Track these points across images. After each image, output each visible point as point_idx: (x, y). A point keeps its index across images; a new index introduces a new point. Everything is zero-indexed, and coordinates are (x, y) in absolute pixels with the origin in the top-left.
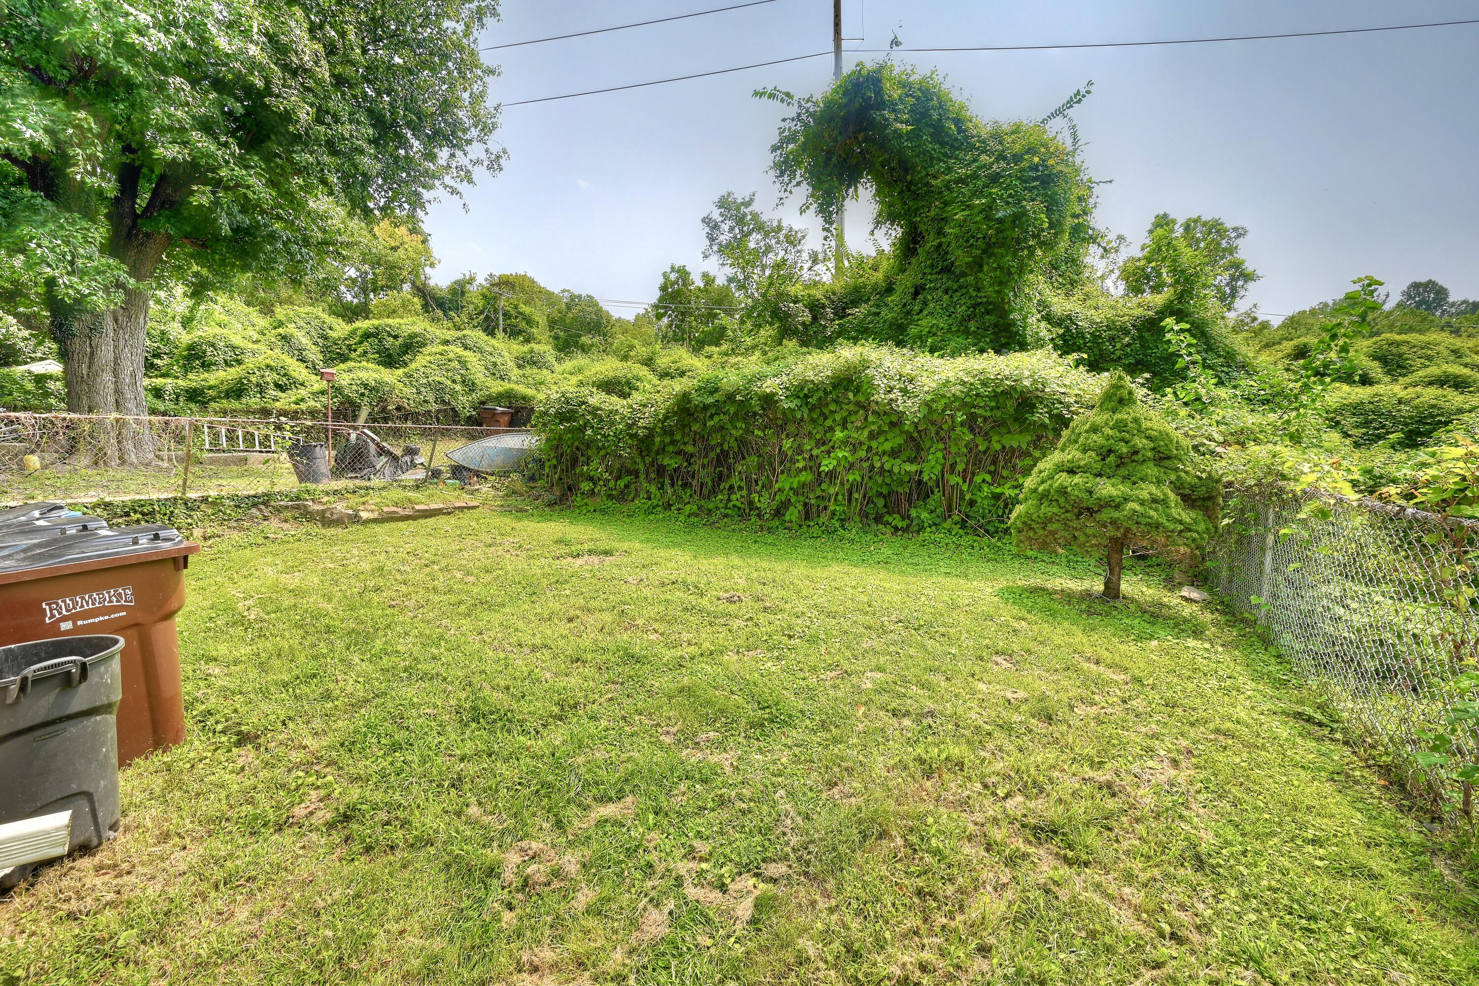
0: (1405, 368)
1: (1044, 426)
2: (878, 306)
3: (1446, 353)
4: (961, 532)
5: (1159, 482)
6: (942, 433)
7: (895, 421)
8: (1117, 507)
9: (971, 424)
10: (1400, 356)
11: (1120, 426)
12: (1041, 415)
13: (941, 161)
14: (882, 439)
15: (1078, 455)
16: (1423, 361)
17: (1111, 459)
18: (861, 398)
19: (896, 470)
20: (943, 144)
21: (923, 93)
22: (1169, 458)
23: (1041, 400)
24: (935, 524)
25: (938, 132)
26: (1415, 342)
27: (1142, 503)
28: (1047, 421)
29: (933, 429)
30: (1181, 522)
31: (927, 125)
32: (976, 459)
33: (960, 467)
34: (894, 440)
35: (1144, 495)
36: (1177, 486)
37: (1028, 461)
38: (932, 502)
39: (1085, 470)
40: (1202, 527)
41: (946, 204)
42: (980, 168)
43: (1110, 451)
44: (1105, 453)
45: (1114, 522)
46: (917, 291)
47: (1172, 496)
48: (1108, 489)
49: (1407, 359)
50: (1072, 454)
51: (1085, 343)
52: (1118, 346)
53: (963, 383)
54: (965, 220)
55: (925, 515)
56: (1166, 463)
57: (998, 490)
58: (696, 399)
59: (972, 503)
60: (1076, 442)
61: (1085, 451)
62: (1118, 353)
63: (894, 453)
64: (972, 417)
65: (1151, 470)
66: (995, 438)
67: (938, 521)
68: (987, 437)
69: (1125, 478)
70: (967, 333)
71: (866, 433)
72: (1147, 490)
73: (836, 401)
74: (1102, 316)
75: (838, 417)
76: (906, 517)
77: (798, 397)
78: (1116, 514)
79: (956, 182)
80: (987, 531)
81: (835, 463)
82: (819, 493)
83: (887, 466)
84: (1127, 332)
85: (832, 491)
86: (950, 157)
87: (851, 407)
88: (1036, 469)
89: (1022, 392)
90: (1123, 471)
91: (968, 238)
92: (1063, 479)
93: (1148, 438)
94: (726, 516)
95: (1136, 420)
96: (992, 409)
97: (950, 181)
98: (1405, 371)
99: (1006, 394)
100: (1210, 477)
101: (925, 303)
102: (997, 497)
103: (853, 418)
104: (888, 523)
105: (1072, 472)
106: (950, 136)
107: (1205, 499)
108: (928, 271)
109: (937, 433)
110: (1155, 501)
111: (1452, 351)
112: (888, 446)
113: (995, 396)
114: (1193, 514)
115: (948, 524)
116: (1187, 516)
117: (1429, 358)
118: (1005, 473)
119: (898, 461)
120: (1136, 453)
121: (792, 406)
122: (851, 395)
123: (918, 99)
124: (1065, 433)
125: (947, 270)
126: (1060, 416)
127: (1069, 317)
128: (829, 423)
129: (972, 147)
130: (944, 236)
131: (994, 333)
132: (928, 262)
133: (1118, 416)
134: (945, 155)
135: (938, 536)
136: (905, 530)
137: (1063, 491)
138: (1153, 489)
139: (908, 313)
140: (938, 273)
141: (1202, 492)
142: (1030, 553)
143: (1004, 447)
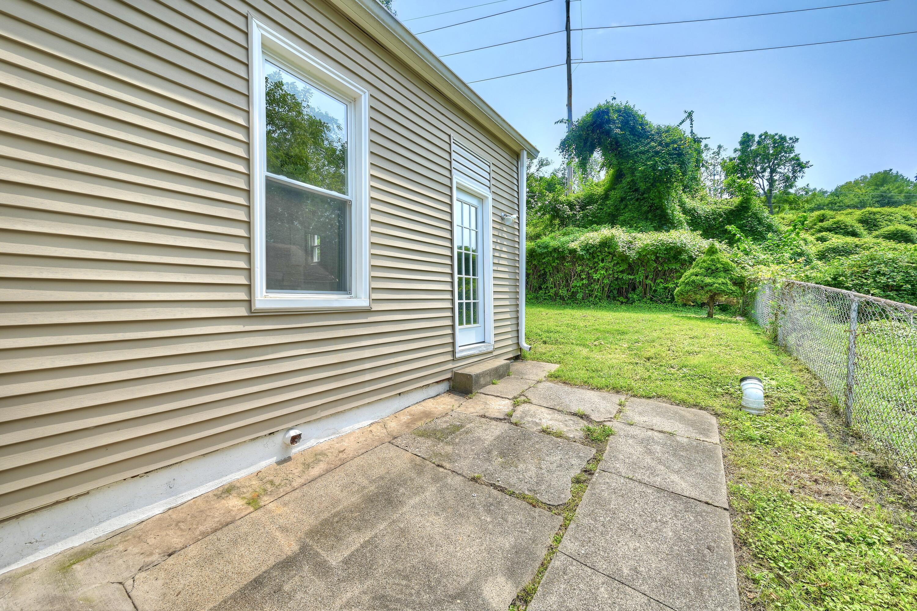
0: (877, 226)
1: (685, 260)
2: (602, 205)
3: (900, 218)
4: (651, 302)
5: (725, 278)
6: (644, 264)
7: (624, 258)
8: (711, 286)
9: (656, 260)
10: (875, 220)
11: (713, 260)
12: (684, 256)
13: (633, 142)
14: (618, 266)
15: (699, 270)
16: (887, 222)
17: (710, 271)
18: (612, 251)
19: (624, 278)
20: (634, 135)
21: (626, 114)
22: (728, 270)
23: (684, 251)
24: (639, 300)
25: (633, 130)
26: (884, 213)
27: (719, 284)
28: (687, 258)
29: (640, 262)
30: (732, 290)
31: (628, 127)
32: (657, 273)
33: (651, 277)
34: (624, 267)
35: (720, 282)
36: (731, 279)
37: (678, 274)
38: (638, 291)
39: (701, 274)
40: (738, 291)
41: (635, 162)
42: (651, 147)
43: (709, 268)
44: (707, 269)
45: (710, 291)
46: (622, 199)
47: (729, 282)
48: (708, 280)
49: (879, 222)
50: (697, 270)
51: (702, 221)
52: (717, 222)
53: (653, 245)
54: (644, 170)
55: (635, 296)
56: (728, 272)
57: (666, 285)
58: (539, 250)
59: (655, 291)
60: (698, 266)
61: (701, 269)
62: (717, 226)
63: (622, 272)
64: (657, 258)
65: (722, 274)
66: (665, 265)
67: (640, 299)
68: (662, 264)
69: (714, 277)
70: (647, 219)
71: (612, 264)
72: (720, 280)
73: (600, 252)
74: (710, 208)
75: (600, 258)
76: (627, 297)
77: (584, 250)
78: (711, 288)
79: (640, 153)
80: (661, 302)
81: (599, 275)
82: (590, 288)
83: (620, 277)
84: (721, 216)
85: (596, 287)
86: (637, 141)
87: (606, 254)
88: (684, 275)
89: (677, 249)
90: (713, 275)
91: (645, 178)
92: (694, 277)
93: (722, 264)
94: (545, 299)
95: (718, 259)
96: (665, 254)
97: (637, 152)
98: (877, 228)
99: (671, 248)
100: (741, 276)
101: (626, 206)
102: (665, 288)
103: (606, 258)
104: (618, 300)
105: (697, 275)
106: (638, 132)
107: (740, 283)
108: (628, 190)
109: (641, 263)
110: (723, 283)
111: (904, 217)
112: (621, 269)
113: (666, 249)
114: (736, 288)
115: (645, 300)
116: (734, 288)
117: (890, 221)
118: (669, 279)
119: (625, 275)
120: (718, 269)
121: (583, 253)
122: (606, 249)
123: (624, 117)
124: (694, 263)
125: (637, 190)
126: (691, 257)
127: (694, 209)
128: (596, 260)
129: (648, 137)
130: (635, 176)
131: (659, 219)
132: (628, 187)
133: (712, 257)
134: (635, 140)
135: (641, 305)
136: (626, 303)
137: (693, 282)
138: (723, 280)
139: (618, 209)
140: (633, 191)
141: (739, 281)
142: (679, 309)
143: (669, 268)
